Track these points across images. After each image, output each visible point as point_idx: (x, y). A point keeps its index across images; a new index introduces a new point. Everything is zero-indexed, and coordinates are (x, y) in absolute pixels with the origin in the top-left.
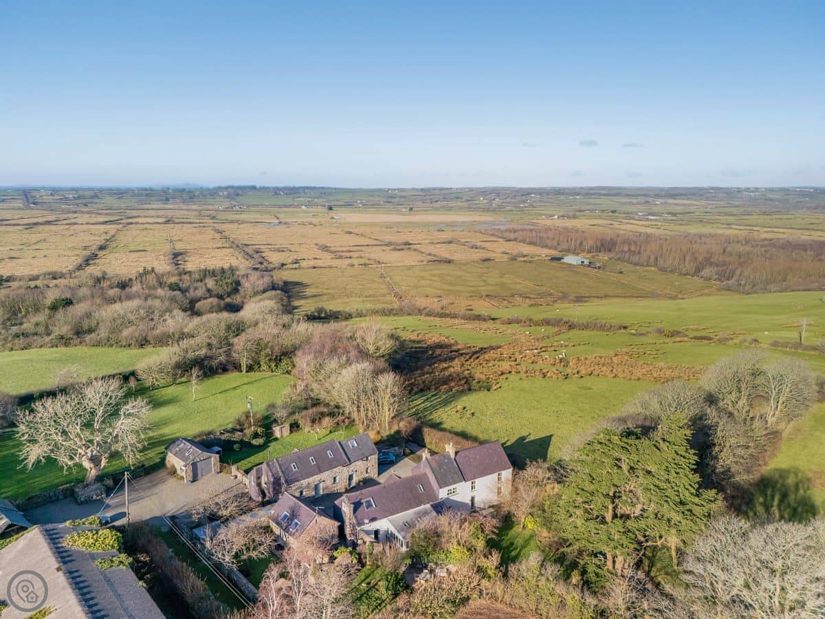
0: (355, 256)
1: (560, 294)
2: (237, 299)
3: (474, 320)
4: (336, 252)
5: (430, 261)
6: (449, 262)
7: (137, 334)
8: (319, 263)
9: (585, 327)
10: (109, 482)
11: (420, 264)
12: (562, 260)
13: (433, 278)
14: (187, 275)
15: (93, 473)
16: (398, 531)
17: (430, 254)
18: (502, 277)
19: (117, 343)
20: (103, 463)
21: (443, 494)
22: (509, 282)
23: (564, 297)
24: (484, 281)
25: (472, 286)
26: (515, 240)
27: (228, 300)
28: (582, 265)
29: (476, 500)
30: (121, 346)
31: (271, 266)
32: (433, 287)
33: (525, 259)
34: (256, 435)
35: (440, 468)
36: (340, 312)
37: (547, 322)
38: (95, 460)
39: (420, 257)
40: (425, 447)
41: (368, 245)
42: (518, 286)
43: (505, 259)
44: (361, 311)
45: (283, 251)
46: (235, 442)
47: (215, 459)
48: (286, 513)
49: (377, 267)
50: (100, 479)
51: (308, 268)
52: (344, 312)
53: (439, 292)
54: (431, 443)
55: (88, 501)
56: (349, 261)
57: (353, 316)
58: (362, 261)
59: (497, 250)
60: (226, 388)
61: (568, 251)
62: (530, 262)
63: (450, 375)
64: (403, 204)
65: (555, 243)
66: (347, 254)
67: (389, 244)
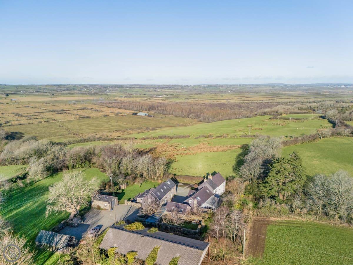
1: (145, 128)
5: (80, 118)
6: (89, 117)
8: (21, 122)
11: (75, 119)
12: (138, 115)
13: (86, 125)
15: (72, 214)
16: (212, 205)
17: (78, 115)
18: (117, 123)
21: (215, 192)
22: (121, 124)
25: (107, 127)
26: (112, 107)
28: (146, 116)
32: (90, 129)
33: (122, 115)
37: (161, 137)
39: (73, 116)
41: (42, 112)
42: (127, 126)
43: (113, 115)
44: (71, 141)
48: (173, 208)
49: (55, 122)
51: (17, 125)
53: (93, 131)
54: (180, 181)
58: (45, 120)
59: (108, 112)
62: (125, 116)
65: (131, 107)
66: (34, 117)
67: (54, 111)
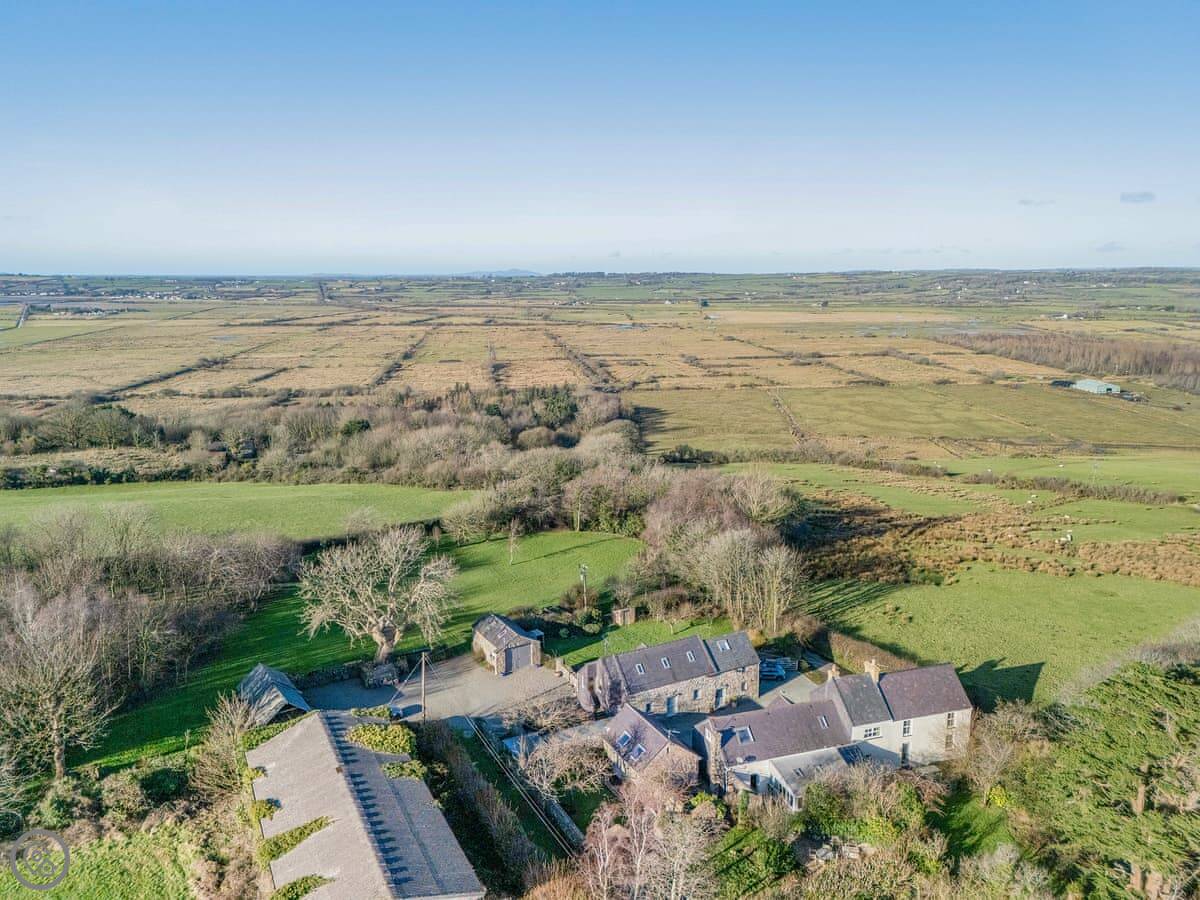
0: (737, 373)
1: (1066, 440)
2: (571, 430)
3: (918, 474)
4: (709, 366)
5: (851, 383)
6: (882, 384)
7: (444, 471)
8: (685, 382)
9: (1110, 494)
10: (403, 663)
11: (834, 386)
12: (1073, 386)
13: (854, 408)
14: (510, 395)
15: (384, 650)
16: (787, 782)
17: (852, 372)
18: (968, 410)
19: (420, 481)
20: (397, 638)
21: (857, 734)
22: (979, 417)
23: (1074, 445)
24: (937, 415)
25: (919, 422)
26: (992, 352)
27: (561, 430)
28: (1107, 394)
29: (910, 750)
30: (425, 486)
31: (618, 385)
32: (856, 422)
33: (1008, 382)
34: (590, 619)
35: (855, 697)
36: (710, 453)
37: (1042, 484)
38: (387, 633)
39: (836, 376)
40: (832, 661)
41: (756, 358)
42: (995, 425)
43: (975, 380)
44: (743, 453)
45: (635, 365)
46: (562, 626)
47: (534, 646)
48: (626, 733)
49: (769, 390)
50: (392, 657)
51: (669, 389)
52: (716, 453)
53: (863, 429)
54: (842, 657)
55: (378, 686)
56: (727, 380)
57: (731, 460)
58: (748, 380)
59: (963, 368)
60: (554, 550)
61: (1084, 371)
62: (1016, 387)
63: (877, 557)
64: (812, 297)
65: (1062, 357)
66: (727, 370)
67: (789, 356)
